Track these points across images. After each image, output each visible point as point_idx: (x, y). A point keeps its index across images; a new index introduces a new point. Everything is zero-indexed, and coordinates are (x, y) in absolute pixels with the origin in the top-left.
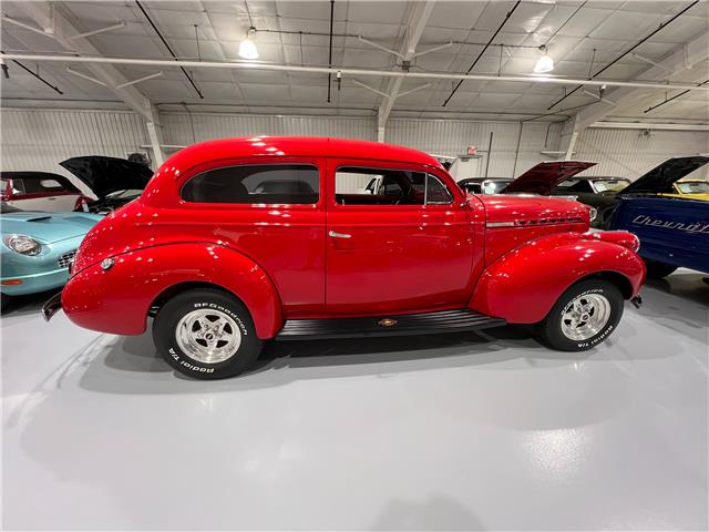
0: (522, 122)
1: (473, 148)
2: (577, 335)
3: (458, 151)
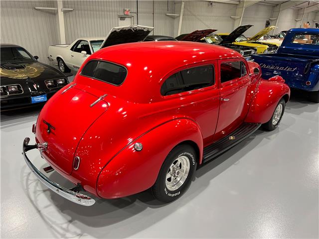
1: (127, 10)
2: (274, 122)
3: (117, 12)
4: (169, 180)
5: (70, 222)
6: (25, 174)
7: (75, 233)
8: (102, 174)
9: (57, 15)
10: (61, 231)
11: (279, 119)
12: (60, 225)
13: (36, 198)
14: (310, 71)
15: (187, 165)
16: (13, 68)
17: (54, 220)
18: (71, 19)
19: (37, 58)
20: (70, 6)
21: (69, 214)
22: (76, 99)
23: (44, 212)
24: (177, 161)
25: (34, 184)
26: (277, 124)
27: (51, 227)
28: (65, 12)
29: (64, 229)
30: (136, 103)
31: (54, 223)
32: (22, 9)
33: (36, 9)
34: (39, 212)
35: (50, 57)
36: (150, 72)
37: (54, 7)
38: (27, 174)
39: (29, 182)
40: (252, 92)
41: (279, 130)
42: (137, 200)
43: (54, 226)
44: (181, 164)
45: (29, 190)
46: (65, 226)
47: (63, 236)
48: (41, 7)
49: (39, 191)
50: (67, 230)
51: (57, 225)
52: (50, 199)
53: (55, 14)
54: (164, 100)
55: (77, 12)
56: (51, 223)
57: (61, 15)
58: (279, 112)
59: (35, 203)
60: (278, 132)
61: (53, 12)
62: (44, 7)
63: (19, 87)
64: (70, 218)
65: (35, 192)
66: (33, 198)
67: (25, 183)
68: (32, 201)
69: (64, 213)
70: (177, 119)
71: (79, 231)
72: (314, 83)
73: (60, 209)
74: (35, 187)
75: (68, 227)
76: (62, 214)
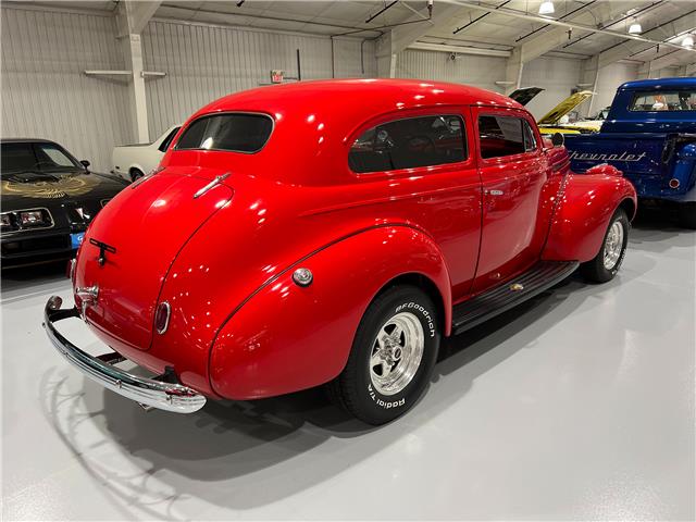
0: (332, 36)
1: (278, 72)
2: (609, 263)
3: (257, 77)
4: (378, 369)
5: (151, 472)
6: (49, 385)
7: (161, 494)
8: (220, 342)
9: (130, 87)
10: (129, 492)
11: (617, 255)
12: (126, 481)
13: (72, 429)
14: (676, 158)
15: (417, 334)
16: (32, 180)
17: (111, 470)
18: (161, 93)
19: (86, 164)
20: (158, 67)
21: (148, 458)
22: (161, 203)
23: (90, 456)
24: (394, 326)
25: (70, 402)
26: (615, 268)
27: (105, 484)
28: (148, 80)
29: (134, 488)
30: (297, 184)
31: (113, 476)
32: (57, 76)
33: (87, 75)
34: (78, 455)
35: (116, 170)
36: (321, 126)
37: (124, 69)
38: (54, 385)
39: (59, 399)
40: (552, 199)
41: (622, 279)
42: (307, 424)
43: (111, 481)
44: (402, 333)
45: (58, 414)
46: (137, 481)
47: (133, 501)
48: (99, 69)
49: (80, 415)
50: (142, 490)
51: (119, 480)
52: (105, 430)
53: (126, 83)
54: (355, 181)
55: (173, 79)
56: (104, 476)
57: (139, 86)
58: (617, 239)
59: (69, 439)
60: (620, 284)
61: (123, 79)
62: (103, 69)
63: (44, 213)
64: (149, 465)
65: (71, 418)
66: (65, 429)
67: (48, 400)
68: (62, 436)
69: (136, 456)
70: (387, 225)
71: (170, 491)
72: (688, 186)
73: (128, 449)
74: (72, 408)
75: (144, 484)
76: (132, 457)
